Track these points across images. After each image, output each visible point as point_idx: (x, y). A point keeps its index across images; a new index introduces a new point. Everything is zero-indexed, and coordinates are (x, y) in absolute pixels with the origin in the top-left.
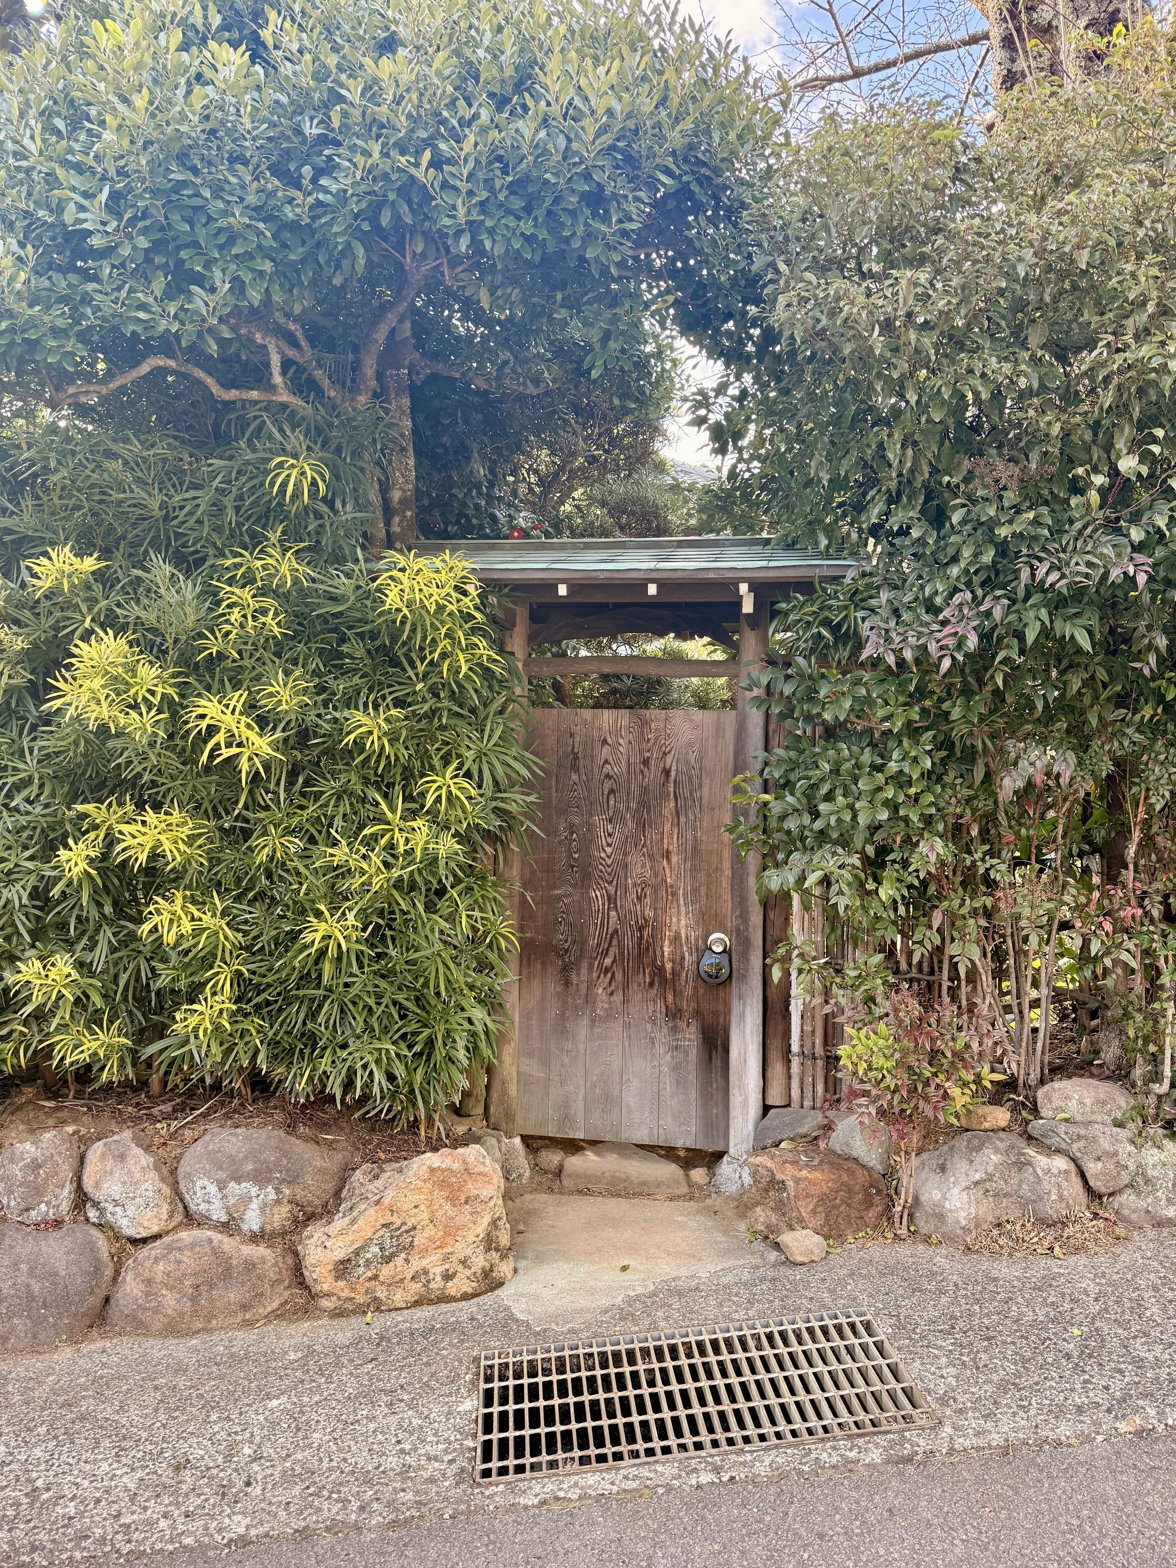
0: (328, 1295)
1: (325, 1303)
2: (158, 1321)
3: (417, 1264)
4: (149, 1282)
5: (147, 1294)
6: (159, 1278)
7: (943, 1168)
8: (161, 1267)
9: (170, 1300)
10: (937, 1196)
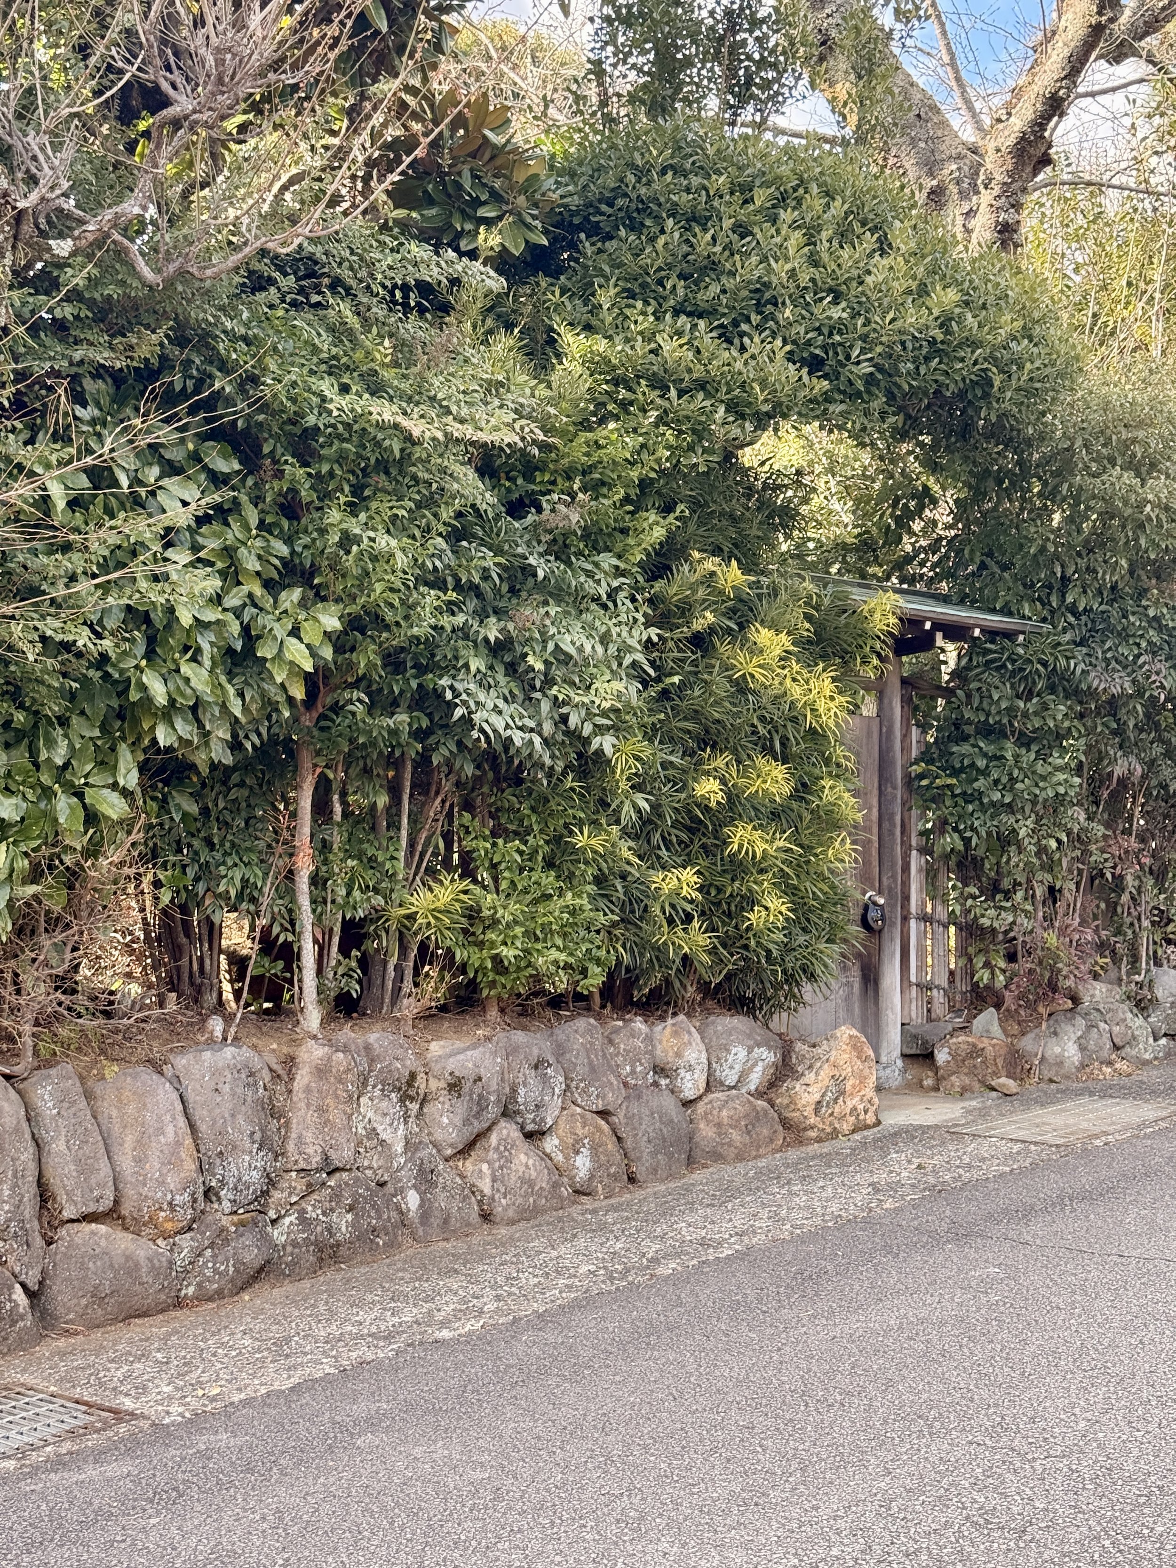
0: (812, 1128)
1: (812, 1134)
2: (731, 1153)
3: (850, 1104)
4: (719, 1125)
5: (719, 1134)
6: (725, 1121)
7: (1055, 1034)
8: (724, 1113)
9: (736, 1136)
10: (1057, 1050)
